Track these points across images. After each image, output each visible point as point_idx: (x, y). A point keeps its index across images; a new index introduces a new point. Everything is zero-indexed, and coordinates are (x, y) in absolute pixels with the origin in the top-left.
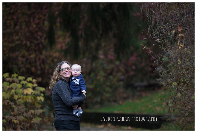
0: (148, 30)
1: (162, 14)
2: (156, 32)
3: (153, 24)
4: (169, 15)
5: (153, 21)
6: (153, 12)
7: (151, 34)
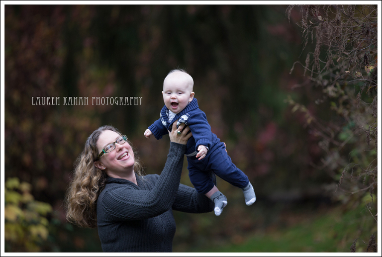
0: (305, 64)
1: (342, 23)
2: (326, 69)
3: (317, 49)
4: (359, 27)
5: (318, 42)
6: (320, 18)
7: (313, 74)
